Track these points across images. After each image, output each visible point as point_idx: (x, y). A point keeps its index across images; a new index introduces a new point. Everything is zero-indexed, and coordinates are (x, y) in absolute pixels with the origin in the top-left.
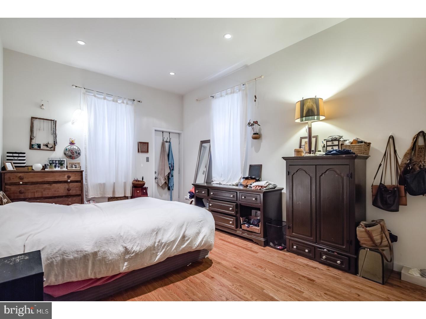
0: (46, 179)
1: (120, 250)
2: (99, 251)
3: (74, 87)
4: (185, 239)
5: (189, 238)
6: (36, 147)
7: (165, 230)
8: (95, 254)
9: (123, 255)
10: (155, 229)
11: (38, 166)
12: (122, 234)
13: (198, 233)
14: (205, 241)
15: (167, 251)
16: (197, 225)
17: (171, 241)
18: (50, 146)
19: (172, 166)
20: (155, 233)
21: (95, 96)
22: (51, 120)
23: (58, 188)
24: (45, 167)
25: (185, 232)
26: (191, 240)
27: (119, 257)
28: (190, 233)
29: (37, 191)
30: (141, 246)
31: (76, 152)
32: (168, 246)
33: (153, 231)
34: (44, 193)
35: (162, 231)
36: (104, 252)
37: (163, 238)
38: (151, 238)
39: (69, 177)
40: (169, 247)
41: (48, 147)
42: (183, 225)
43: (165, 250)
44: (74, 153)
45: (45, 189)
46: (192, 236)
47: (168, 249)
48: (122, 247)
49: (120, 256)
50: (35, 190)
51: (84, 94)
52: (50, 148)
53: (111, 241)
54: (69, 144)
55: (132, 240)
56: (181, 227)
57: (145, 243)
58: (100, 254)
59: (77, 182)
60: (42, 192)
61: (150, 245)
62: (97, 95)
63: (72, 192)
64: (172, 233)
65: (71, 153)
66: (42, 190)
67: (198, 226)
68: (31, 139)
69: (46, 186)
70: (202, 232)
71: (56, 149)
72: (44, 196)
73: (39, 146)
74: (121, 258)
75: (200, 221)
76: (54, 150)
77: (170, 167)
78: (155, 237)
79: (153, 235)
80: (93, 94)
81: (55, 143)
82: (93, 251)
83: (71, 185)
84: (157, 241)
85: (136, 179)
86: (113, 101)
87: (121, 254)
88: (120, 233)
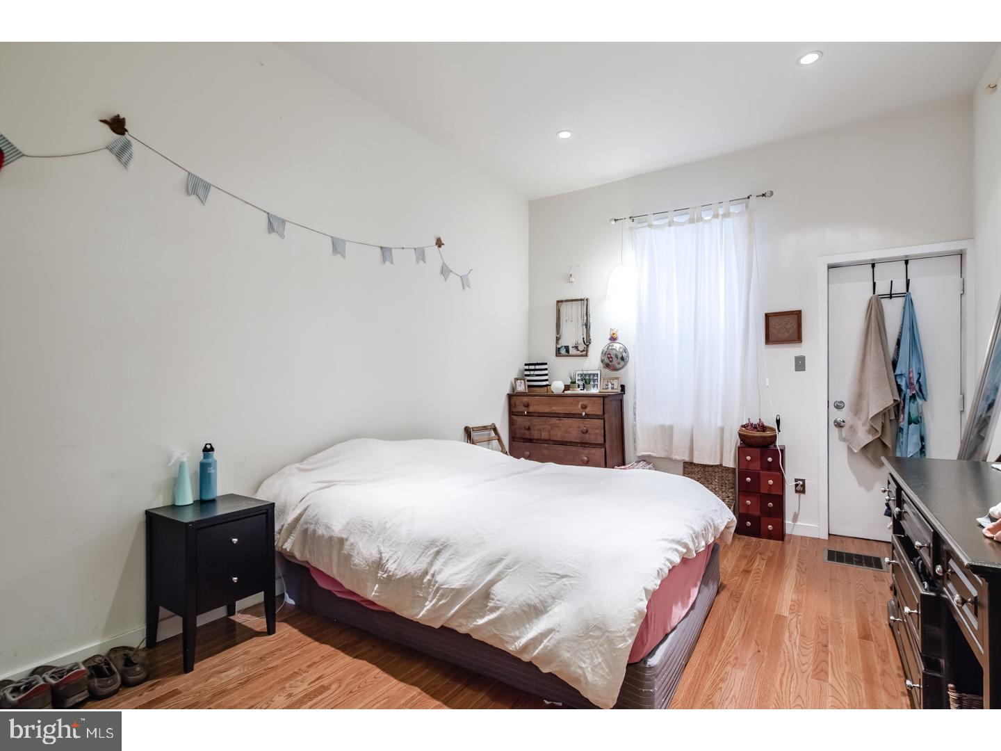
0: (554, 408)
1: (372, 553)
2: (347, 539)
3: (613, 222)
4: (489, 604)
5: (497, 608)
6: (563, 351)
7: (456, 553)
8: (341, 541)
9: (374, 565)
10: (439, 540)
11: (557, 386)
12: (388, 525)
13: (535, 607)
14: (546, 647)
15: (438, 608)
16: (542, 584)
17: (452, 589)
18: (581, 348)
19: (912, 384)
20: (437, 549)
21: (650, 226)
22: (581, 300)
23: (570, 427)
24: (567, 388)
25: (492, 583)
26: (501, 615)
27: (368, 568)
28: (508, 593)
29: (543, 428)
30: (398, 566)
31: (617, 356)
32: (442, 596)
33: (433, 543)
34: (552, 433)
35: (450, 552)
36: (352, 544)
37: (442, 569)
38: (422, 559)
39: (584, 407)
40: (443, 601)
41: (578, 350)
42: (500, 560)
43: (436, 603)
44: (611, 357)
45: (553, 426)
46: (506, 605)
47: (441, 603)
48: (377, 549)
49: (369, 566)
50: (541, 427)
51: (631, 229)
52: (582, 352)
53: (367, 530)
54: (609, 342)
55: (394, 545)
56: (492, 564)
57: (407, 564)
58: (347, 544)
59: (596, 417)
60: (549, 431)
61: (413, 572)
62: (655, 223)
63: (590, 438)
64: (464, 569)
65: (608, 358)
66: (550, 428)
67: (544, 587)
68: (558, 339)
69: (554, 421)
70: (551, 612)
71: (589, 354)
72: (552, 438)
73: (567, 348)
74: (369, 570)
75: (559, 572)
76: (586, 355)
77: (903, 388)
78: (428, 560)
79: (429, 553)
80: (646, 224)
81: (587, 342)
82: (339, 536)
83: (589, 422)
84: (431, 572)
85: (755, 421)
86: (692, 221)
87: (372, 564)
88: (386, 522)
